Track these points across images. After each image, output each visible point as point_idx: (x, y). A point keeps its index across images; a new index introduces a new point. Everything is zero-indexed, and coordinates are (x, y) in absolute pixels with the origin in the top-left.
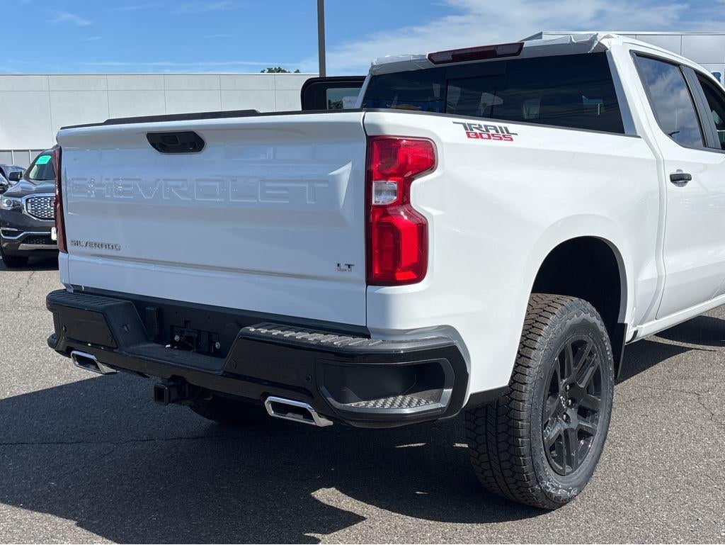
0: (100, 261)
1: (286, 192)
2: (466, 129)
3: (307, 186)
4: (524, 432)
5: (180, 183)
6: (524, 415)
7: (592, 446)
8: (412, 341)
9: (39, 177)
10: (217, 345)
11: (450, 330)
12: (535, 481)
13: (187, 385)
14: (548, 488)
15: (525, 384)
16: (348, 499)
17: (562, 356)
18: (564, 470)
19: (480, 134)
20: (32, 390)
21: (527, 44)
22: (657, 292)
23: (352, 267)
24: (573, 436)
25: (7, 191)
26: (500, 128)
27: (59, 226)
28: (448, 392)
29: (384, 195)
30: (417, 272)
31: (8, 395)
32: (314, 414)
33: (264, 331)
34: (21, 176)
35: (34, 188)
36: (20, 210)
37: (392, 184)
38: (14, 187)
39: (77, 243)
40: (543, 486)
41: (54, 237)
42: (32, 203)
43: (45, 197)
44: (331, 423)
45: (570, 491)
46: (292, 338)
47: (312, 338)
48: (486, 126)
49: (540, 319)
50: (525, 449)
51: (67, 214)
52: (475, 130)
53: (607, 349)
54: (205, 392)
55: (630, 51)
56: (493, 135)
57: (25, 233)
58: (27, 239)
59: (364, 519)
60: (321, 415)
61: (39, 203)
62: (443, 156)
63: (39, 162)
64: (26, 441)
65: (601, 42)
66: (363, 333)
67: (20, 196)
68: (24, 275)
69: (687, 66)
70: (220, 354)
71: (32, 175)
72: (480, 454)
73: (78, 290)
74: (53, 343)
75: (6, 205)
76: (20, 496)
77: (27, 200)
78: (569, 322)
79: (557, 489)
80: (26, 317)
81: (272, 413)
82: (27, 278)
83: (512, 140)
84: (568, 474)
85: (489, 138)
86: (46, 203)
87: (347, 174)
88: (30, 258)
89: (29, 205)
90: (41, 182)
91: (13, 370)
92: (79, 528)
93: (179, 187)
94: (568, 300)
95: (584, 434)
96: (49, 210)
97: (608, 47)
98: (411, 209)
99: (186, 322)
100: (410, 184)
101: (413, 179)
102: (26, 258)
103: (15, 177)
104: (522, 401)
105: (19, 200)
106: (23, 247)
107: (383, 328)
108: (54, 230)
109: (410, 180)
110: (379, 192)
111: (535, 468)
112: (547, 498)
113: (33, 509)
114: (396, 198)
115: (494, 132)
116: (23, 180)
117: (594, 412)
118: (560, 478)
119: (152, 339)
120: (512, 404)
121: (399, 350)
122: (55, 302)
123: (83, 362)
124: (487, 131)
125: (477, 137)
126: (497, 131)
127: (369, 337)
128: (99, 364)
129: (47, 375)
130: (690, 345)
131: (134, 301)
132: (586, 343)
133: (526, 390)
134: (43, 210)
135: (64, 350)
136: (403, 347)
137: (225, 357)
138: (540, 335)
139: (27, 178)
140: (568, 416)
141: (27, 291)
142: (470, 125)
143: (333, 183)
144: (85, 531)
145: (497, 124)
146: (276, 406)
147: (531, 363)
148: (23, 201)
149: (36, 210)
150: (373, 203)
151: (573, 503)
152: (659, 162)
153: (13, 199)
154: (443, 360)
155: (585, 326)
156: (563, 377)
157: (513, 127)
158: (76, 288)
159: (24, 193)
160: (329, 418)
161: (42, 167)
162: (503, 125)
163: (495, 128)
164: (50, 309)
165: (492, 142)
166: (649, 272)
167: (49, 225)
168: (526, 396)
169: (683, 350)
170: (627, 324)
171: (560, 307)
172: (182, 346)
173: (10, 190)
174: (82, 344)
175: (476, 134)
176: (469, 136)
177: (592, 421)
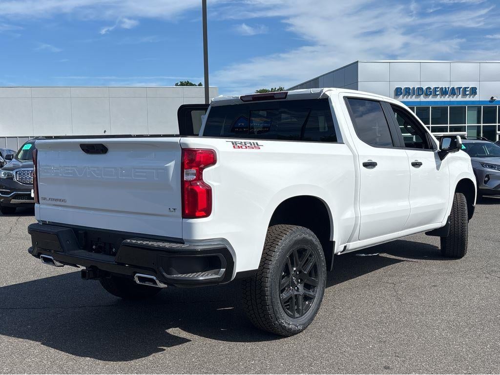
0: (60, 208)
1: (145, 174)
2: (233, 144)
3: (154, 171)
4: (268, 293)
5: (96, 169)
6: (268, 284)
7: (313, 306)
8: (204, 245)
9: (24, 158)
10: (114, 250)
11: (224, 240)
12: (275, 320)
13: (98, 270)
14: (283, 323)
15: (269, 269)
16: (184, 332)
17: (291, 256)
18: (294, 315)
19: (241, 146)
20: (18, 283)
21: (290, 92)
22: (356, 225)
23: (176, 210)
24: (301, 298)
25: (5, 167)
26: (254, 143)
27: (35, 189)
28: (223, 270)
29: (190, 176)
30: (207, 212)
31: (5, 285)
32: (157, 281)
33: (134, 241)
34: (13, 157)
35: (21, 165)
36: (12, 178)
37: (194, 171)
38: (8, 164)
39: (45, 199)
40: (280, 322)
41: (33, 195)
42: (20, 174)
43: (28, 171)
44: (166, 286)
45: (297, 326)
46: (147, 245)
47: (155, 244)
48: (245, 143)
49: (279, 237)
50: (269, 302)
51: (40, 184)
52: (238, 145)
53: (321, 253)
54: (107, 273)
55: (344, 97)
56: (248, 147)
57: (14, 193)
58: (16, 197)
59: (190, 341)
60: (161, 281)
61: (24, 174)
62: (219, 158)
63: (24, 148)
64: (15, 307)
65: (326, 93)
66: (181, 241)
67: (12, 169)
68: (14, 219)
69: (385, 102)
70: (114, 254)
71: (19, 157)
72: (249, 306)
73: (44, 223)
74: (31, 251)
75: (3, 175)
76: (11, 332)
77: (16, 172)
78: (295, 239)
79: (289, 324)
80: (15, 243)
81: (138, 282)
82: (16, 220)
83: (259, 148)
84: (297, 318)
85: (246, 148)
86: (28, 174)
87: (172, 166)
88: (17, 208)
89: (18, 175)
90: (25, 161)
91: (7, 273)
92: (42, 345)
93: (95, 171)
94: (294, 228)
95: (307, 298)
96: (30, 178)
97: (329, 96)
98: (203, 183)
99: (99, 238)
100: (202, 171)
101: (204, 168)
102: (15, 209)
103: (9, 158)
104: (267, 277)
105: (12, 172)
106: (13, 201)
107: (189, 239)
108: (32, 191)
109: (202, 169)
110: (188, 174)
111: (275, 312)
112: (283, 329)
113: (19, 337)
114: (195, 177)
115: (249, 145)
116: (14, 160)
117: (314, 287)
118: (291, 319)
119: (81, 248)
120: (262, 280)
121: (198, 249)
122: (32, 230)
123: (47, 260)
124: (245, 144)
125: (239, 148)
126: (251, 145)
127: (184, 243)
128: (54, 261)
129: (27, 275)
130: (405, 259)
131: (73, 228)
132: (306, 250)
133: (269, 272)
134: (26, 178)
135: (37, 255)
136: (199, 248)
137: (115, 256)
138: (278, 245)
139: (17, 158)
140: (298, 288)
141: (15, 229)
142: (235, 142)
143: (167, 169)
144: (45, 346)
145: (252, 141)
146: (140, 278)
147: (272, 259)
148: (14, 173)
149: (22, 179)
150: (185, 179)
151: (301, 334)
152: (355, 157)
153: (8, 171)
154: (220, 255)
155: (305, 241)
156: (293, 266)
157: (260, 142)
158: (43, 222)
159: (14, 168)
160: (165, 283)
161: (26, 151)
162: (255, 141)
163: (250, 143)
164: (30, 233)
165: (248, 150)
166: (349, 214)
167: (30, 188)
168: (269, 275)
169: (399, 261)
170: (335, 242)
171: (290, 231)
172: (97, 251)
173: (5, 166)
174: (47, 251)
175: (239, 146)
176: (234, 147)
177: (313, 292)
